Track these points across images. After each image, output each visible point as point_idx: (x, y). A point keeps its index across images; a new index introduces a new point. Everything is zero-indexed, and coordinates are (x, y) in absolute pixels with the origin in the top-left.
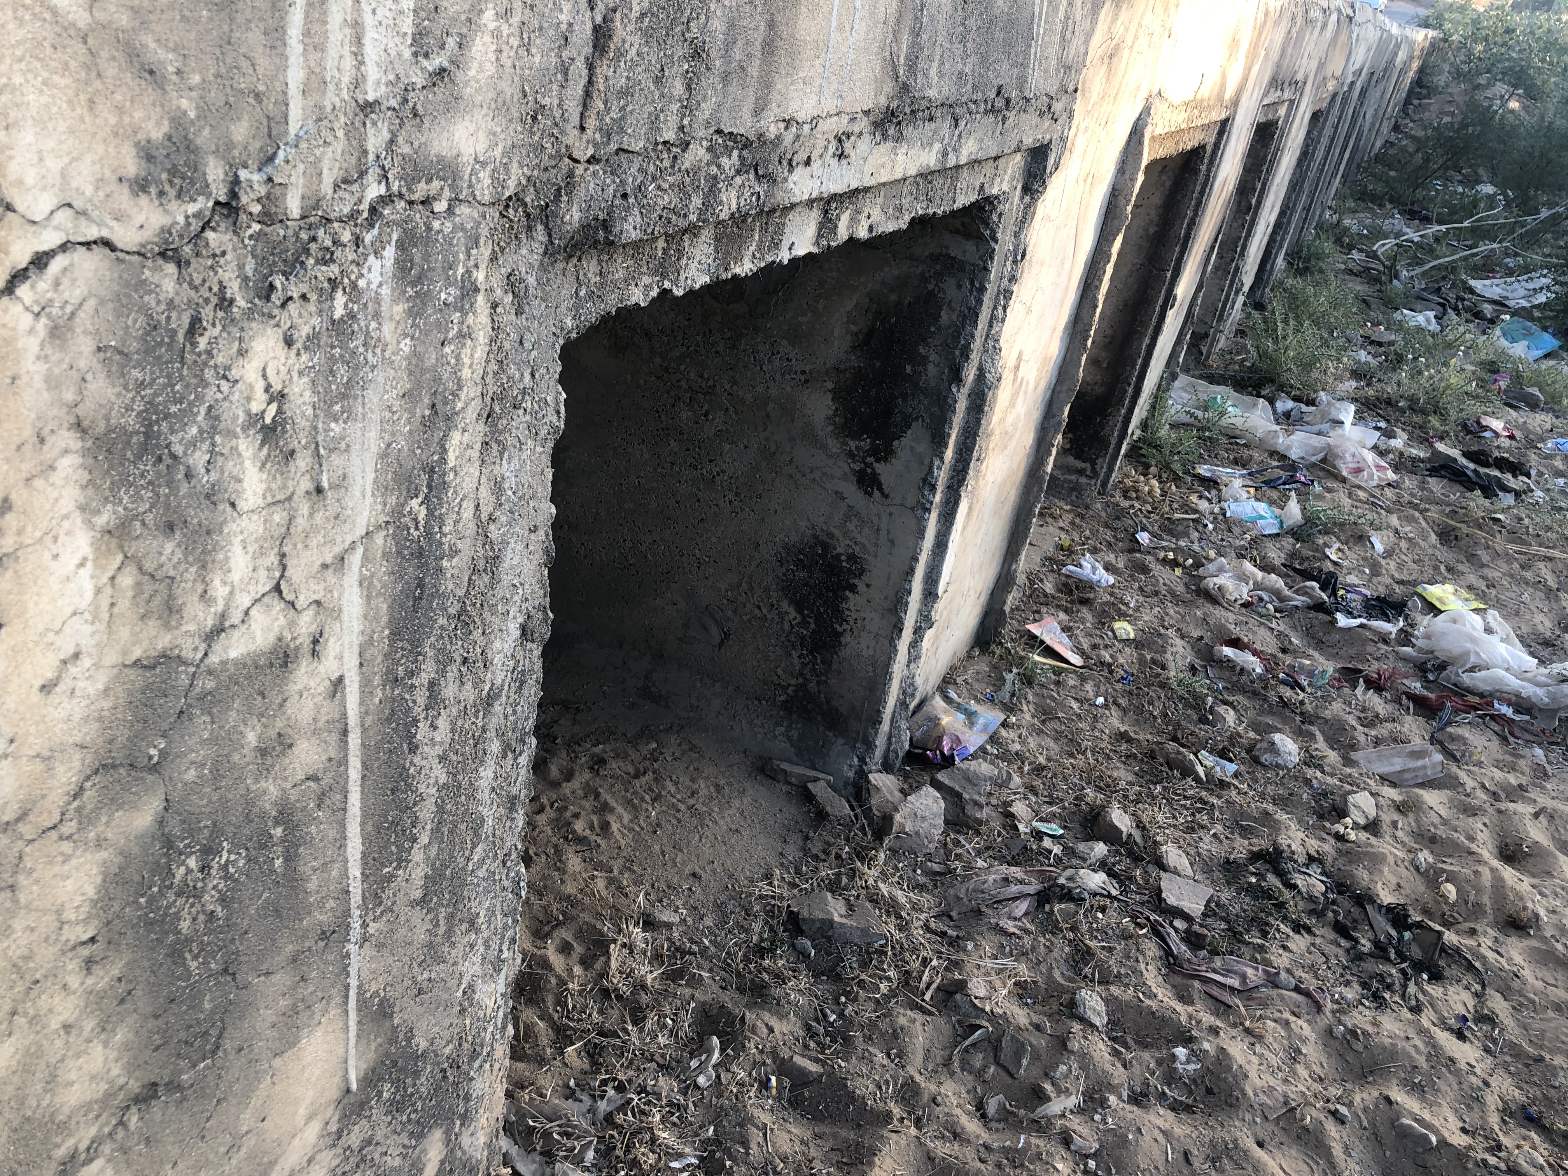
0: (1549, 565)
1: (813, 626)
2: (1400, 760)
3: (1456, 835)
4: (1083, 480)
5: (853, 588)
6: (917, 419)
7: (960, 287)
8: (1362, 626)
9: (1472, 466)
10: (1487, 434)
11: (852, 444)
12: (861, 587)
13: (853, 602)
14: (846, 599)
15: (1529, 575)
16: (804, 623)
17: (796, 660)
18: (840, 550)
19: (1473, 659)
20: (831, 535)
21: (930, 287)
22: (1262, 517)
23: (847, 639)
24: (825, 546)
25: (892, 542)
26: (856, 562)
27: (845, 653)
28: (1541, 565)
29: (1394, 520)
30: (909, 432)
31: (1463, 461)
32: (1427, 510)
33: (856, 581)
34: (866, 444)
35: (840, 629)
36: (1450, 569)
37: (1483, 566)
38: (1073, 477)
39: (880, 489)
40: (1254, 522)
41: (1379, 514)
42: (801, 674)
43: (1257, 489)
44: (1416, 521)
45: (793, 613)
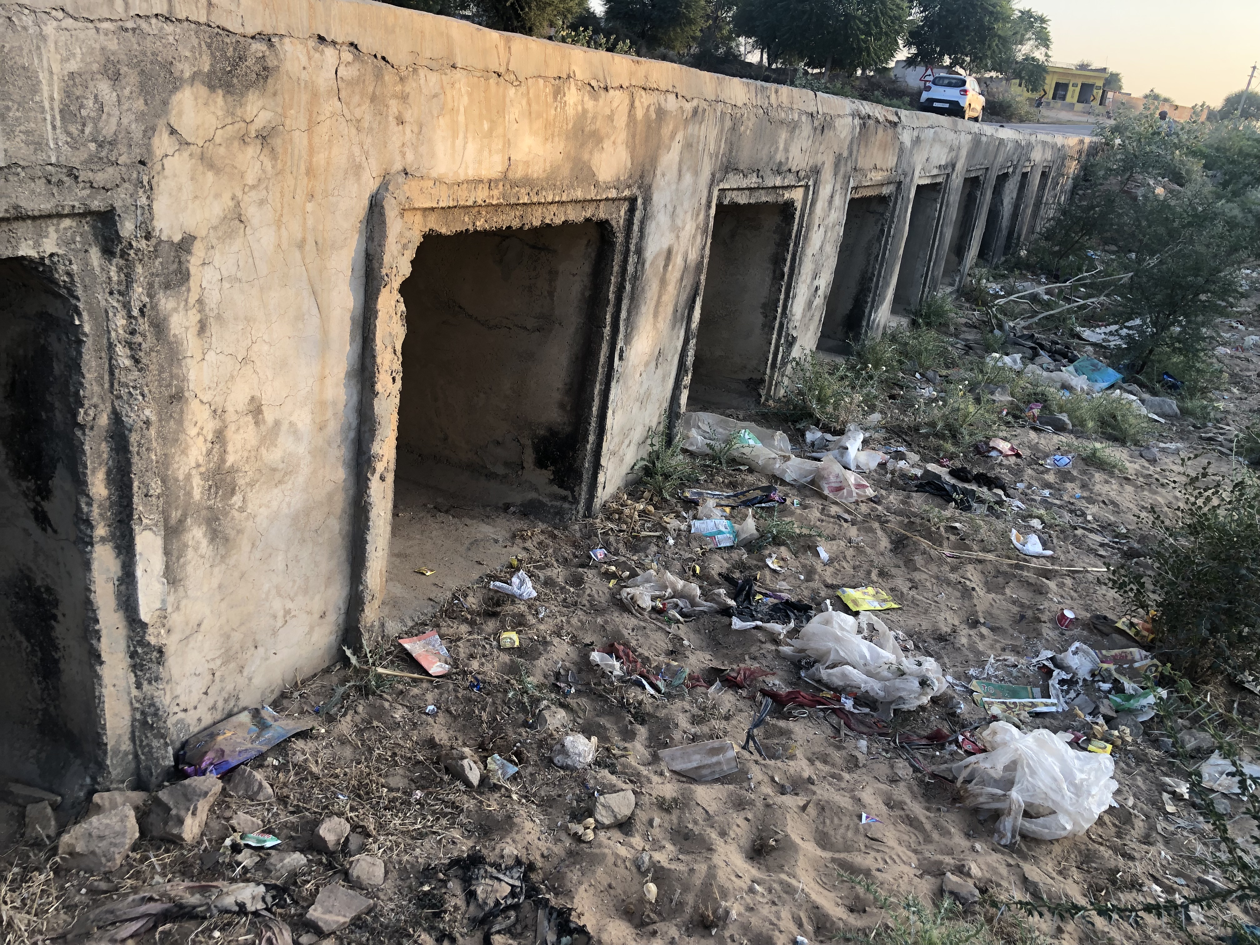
0: (979, 567)
1: (39, 654)
2: (698, 757)
3: (709, 830)
4: (566, 506)
5: (54, 617)
6: (58, 460)
7: (59, 340)
8: (757, 628)
9: (953, 481)
10: (993, 454)
11: (24, 484)
12: (60, 617)
13: (59, 630)
14: (53, 628)
15: (953, 577)
16: (33, 651)
17: (36, 686)
18: (39, 583)
19: (832, 657)
20: (30, 569)
21: (42, 341)
22: (720, 532)
23: (62, 665)
24: (29, 579)
25: (68, 573)
26: (51, 594)
27: (65, 678)
28: (970, 567)
29: (853, 532)
30: (57, 472)
31: (947, 478)
32: (887, 522)
33: (54, 611)
34: (31, 485)
35: (56, 657)
36: (882, 574)
37: (916, 569)
38: (558, 503)
39: (51, 526)
40: (712, 537)
41: (841, 526)
42: (43, 700)
43: (733, 508)
44: (872, 530)
45: (25, 644)
